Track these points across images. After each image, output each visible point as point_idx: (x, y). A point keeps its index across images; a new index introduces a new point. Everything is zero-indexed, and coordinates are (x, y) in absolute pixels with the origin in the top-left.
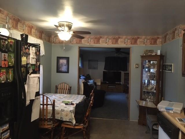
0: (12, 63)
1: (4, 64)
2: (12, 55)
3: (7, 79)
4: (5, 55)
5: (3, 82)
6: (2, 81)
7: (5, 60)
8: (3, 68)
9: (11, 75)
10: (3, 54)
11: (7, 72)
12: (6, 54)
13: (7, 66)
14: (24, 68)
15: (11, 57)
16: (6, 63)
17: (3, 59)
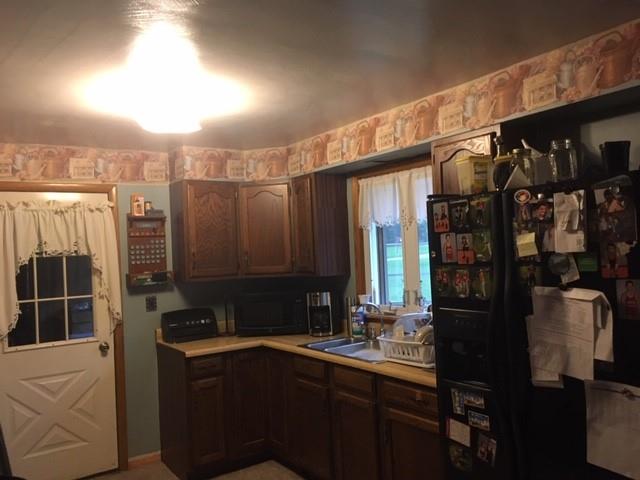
0: (485, 253)
1: (464, 257)
2: (486, 236)
3: (472, 291)
4: (464, 238)
5: (462, 296)
6: (460, 293)
7: (465, 249)
8: (462, 266)
9: (483, 283)
10: (460, 236)
11: (473, 277)
12: (466, 235)
13: (471, 262)
14: (531, 266)
15: (482, 239)
16: (469, 254)
17: (461, 247)
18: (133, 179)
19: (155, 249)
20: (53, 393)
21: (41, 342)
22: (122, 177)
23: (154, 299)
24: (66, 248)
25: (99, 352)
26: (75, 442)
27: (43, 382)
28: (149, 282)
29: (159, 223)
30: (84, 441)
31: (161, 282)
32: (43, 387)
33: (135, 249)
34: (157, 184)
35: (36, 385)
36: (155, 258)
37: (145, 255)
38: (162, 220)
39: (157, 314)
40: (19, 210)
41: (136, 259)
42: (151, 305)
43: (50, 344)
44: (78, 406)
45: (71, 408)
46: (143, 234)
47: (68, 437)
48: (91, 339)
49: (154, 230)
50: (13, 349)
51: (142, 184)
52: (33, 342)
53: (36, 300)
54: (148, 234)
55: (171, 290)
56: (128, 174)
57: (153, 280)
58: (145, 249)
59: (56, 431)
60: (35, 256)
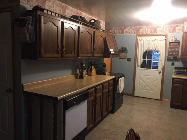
18: (172, 32)
19: (176, 50)
20: (147, 79)
21: (147, 68)
22: (170, 32)
23: (174, 63)
24: (153, 49)
25: (158, 73)
26: (151, 90)
27: (146, 76)
28: (172, 58)
29: (178, 43)
30: (153, 91)
31: (175, 59)
32: (146, 78)
33: (170, 50)
34: (179, 33)
35: (144, 77)
36: (175, 53)
37: (172, 51)
38: (179, 43)
39: (174, 67)
40: (145, 40)
41: (170, 53)
42: (173, 64)
43: (148, 69)
44: (153, 83)
45: (151, 83)
46: (173, 46)
47: (150, 89)
48: (157, 70)
49: (176, 45)
50: (141, 69)
51: (175, 33)
52: (145, 68)
53: (147, 59)
54: (174, 46)
55: (179, 61)
56: (171, 31)
57: (173, 58)
58: (173, 50)
59: (147, 87)
60: (147, 50)
